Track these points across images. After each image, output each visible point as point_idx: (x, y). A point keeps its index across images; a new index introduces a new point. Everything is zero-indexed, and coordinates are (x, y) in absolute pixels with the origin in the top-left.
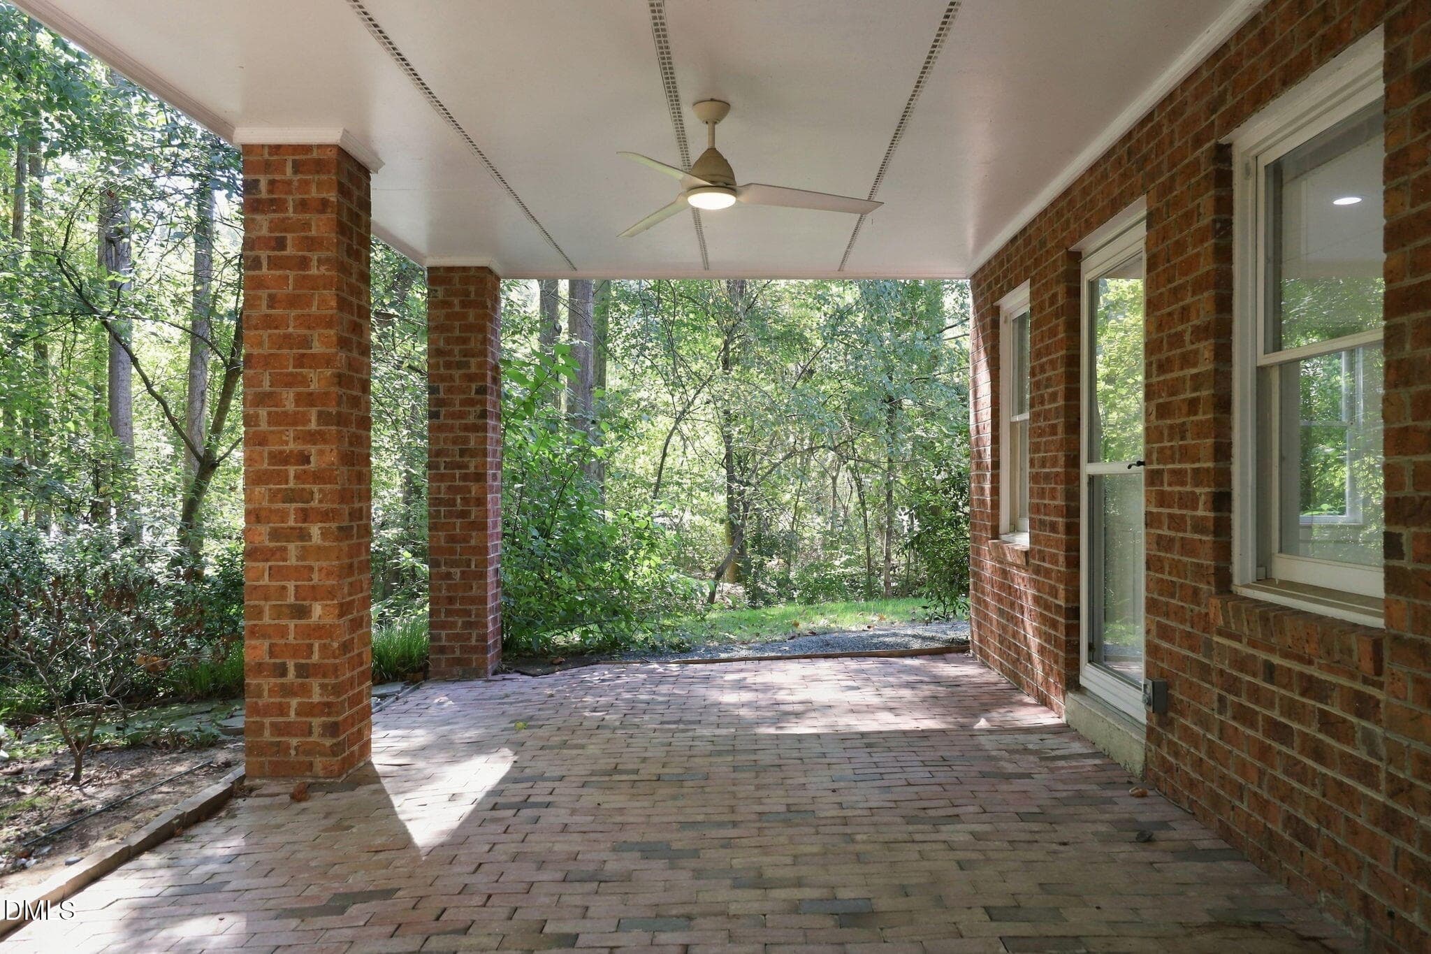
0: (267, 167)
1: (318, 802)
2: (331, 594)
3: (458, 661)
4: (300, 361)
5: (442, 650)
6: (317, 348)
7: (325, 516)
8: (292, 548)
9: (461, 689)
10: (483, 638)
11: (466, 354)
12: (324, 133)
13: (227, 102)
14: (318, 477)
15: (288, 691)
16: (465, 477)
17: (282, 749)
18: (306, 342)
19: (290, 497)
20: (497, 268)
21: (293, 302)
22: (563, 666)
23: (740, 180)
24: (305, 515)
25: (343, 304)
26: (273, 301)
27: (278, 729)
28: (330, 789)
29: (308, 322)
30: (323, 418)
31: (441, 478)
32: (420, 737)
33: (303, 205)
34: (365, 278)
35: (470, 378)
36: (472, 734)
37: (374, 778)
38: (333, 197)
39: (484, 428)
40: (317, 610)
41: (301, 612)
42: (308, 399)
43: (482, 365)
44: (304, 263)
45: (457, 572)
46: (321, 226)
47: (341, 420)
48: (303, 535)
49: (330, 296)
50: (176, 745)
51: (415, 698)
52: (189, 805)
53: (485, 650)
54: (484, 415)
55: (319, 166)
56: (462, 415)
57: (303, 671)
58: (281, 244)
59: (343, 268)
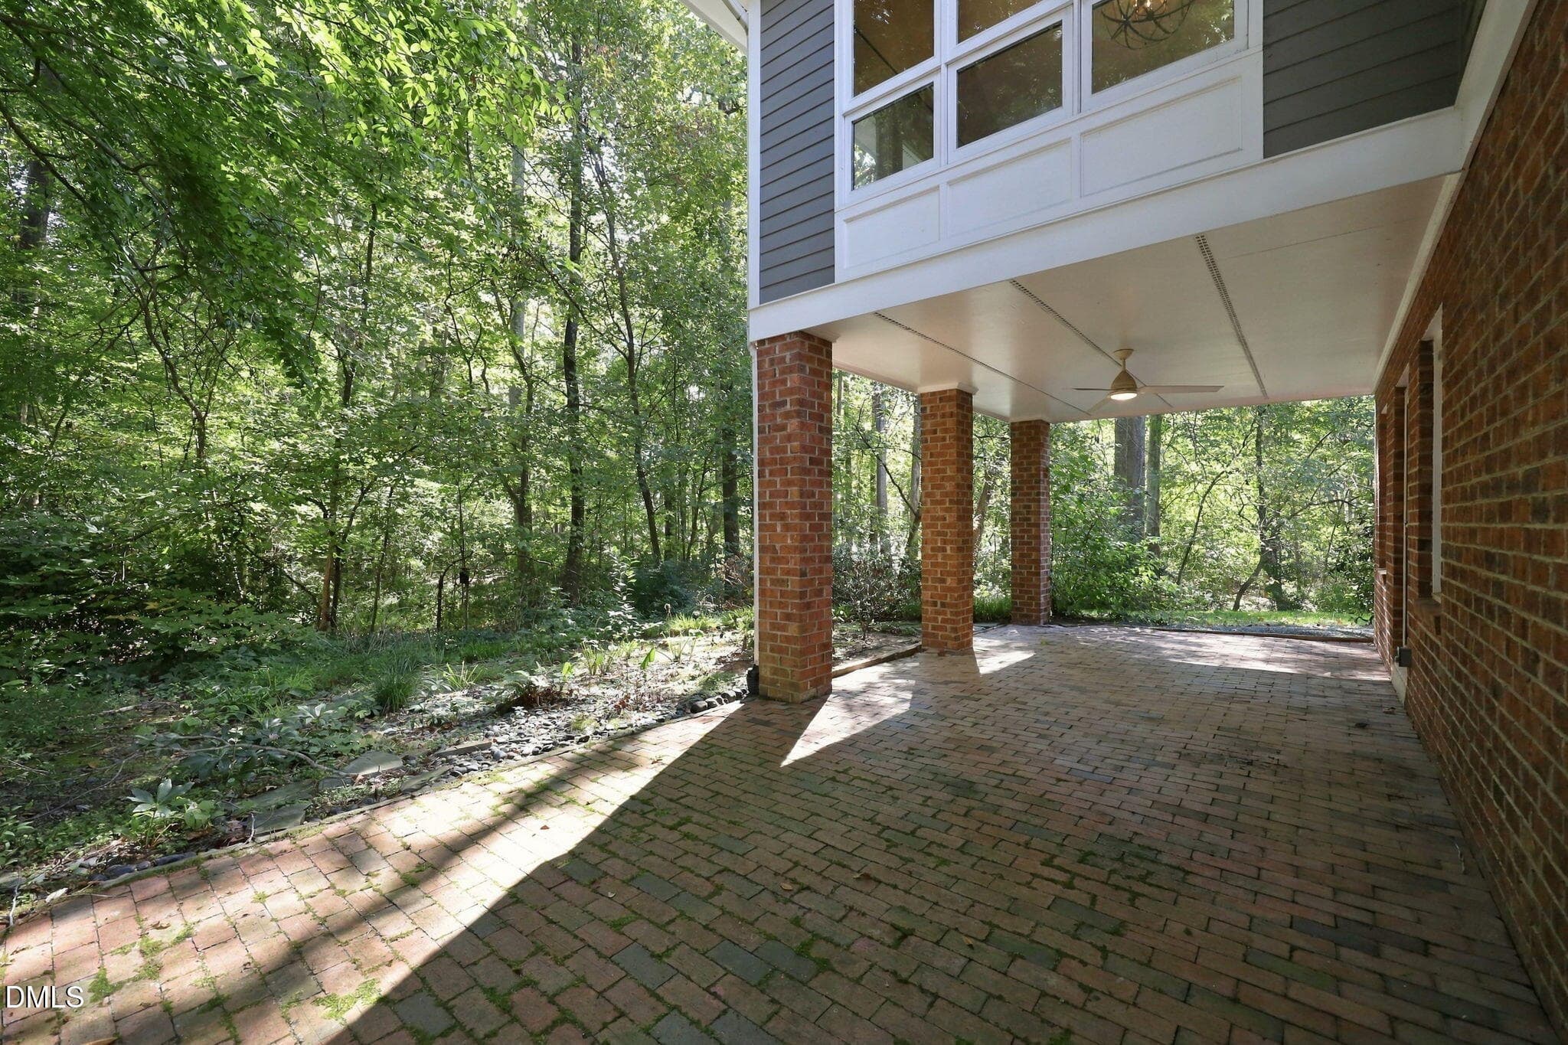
0: (930, 402)
1: (948, 657)
2: (954, 574)
3: (1026, 616)
4: (943, 479)
5: (1018, 609)
6: (949, 473)
7: (952, 542)
8: (940, 555)
9: (1025, 629)
10: (1038, 605)
11: (1029, 464)
12: (951, 385)
13: (914, 378)
14: (949, 526)
15: (938, 613)
16: (1029, 525)
17: (935, 636)
18: (944, 471)
19: (939, 534)
20: (1046, 419)
21: (940, 455)
22: (1083, 624)
23: (1139, 385)
24: (945, 542)
25: (959, 454)
26: (932, 455)
27: (934, 628)
28: (953, 654)
29: (944, 463)
30: (951, 502)
31: (1017, 525)
32: (997, 643)
33: (943, 416)
34: (971, 441)
35: (1032, 476)
36: (1021, 645)
37: (973, 653)
38: (955, 410)
39: (1039, 501)
40: (949, 580)
41: (943, 581)
42: (946, 495)
43: (1038, 470)
44: (944, 439)
45: (1025, 571)
46: (950, 423)
47: (958, 502)
48: (944, 550)
49: (953, 451)
50: (899, 633)
51: (1002, 629)
52: (901, 650)
53: (1040, 611)
54: (1038, 494)
55: (950, 399)
56: (1029, 494)
57: (943, 605)
58: (935, 432)
59: (958, 439)
